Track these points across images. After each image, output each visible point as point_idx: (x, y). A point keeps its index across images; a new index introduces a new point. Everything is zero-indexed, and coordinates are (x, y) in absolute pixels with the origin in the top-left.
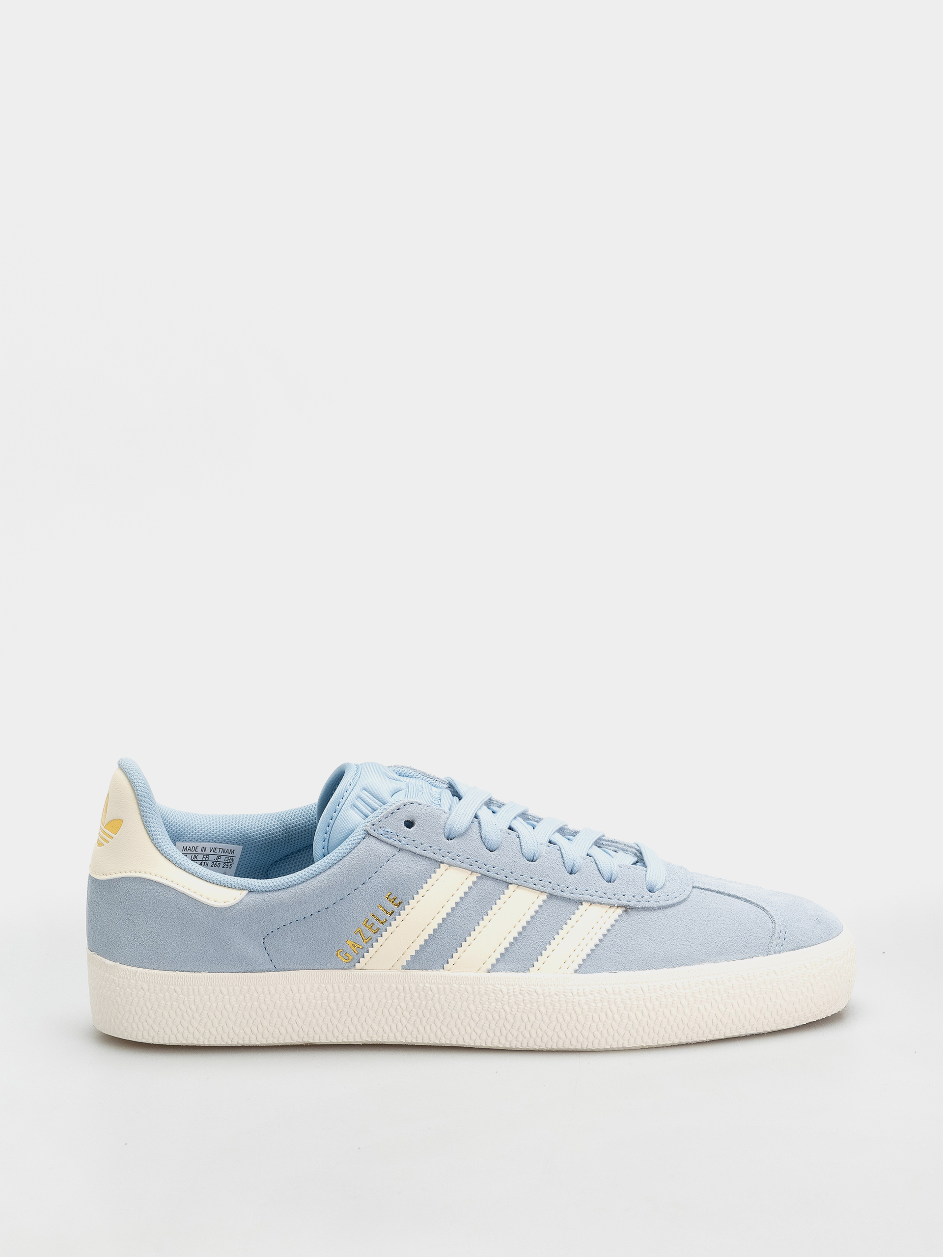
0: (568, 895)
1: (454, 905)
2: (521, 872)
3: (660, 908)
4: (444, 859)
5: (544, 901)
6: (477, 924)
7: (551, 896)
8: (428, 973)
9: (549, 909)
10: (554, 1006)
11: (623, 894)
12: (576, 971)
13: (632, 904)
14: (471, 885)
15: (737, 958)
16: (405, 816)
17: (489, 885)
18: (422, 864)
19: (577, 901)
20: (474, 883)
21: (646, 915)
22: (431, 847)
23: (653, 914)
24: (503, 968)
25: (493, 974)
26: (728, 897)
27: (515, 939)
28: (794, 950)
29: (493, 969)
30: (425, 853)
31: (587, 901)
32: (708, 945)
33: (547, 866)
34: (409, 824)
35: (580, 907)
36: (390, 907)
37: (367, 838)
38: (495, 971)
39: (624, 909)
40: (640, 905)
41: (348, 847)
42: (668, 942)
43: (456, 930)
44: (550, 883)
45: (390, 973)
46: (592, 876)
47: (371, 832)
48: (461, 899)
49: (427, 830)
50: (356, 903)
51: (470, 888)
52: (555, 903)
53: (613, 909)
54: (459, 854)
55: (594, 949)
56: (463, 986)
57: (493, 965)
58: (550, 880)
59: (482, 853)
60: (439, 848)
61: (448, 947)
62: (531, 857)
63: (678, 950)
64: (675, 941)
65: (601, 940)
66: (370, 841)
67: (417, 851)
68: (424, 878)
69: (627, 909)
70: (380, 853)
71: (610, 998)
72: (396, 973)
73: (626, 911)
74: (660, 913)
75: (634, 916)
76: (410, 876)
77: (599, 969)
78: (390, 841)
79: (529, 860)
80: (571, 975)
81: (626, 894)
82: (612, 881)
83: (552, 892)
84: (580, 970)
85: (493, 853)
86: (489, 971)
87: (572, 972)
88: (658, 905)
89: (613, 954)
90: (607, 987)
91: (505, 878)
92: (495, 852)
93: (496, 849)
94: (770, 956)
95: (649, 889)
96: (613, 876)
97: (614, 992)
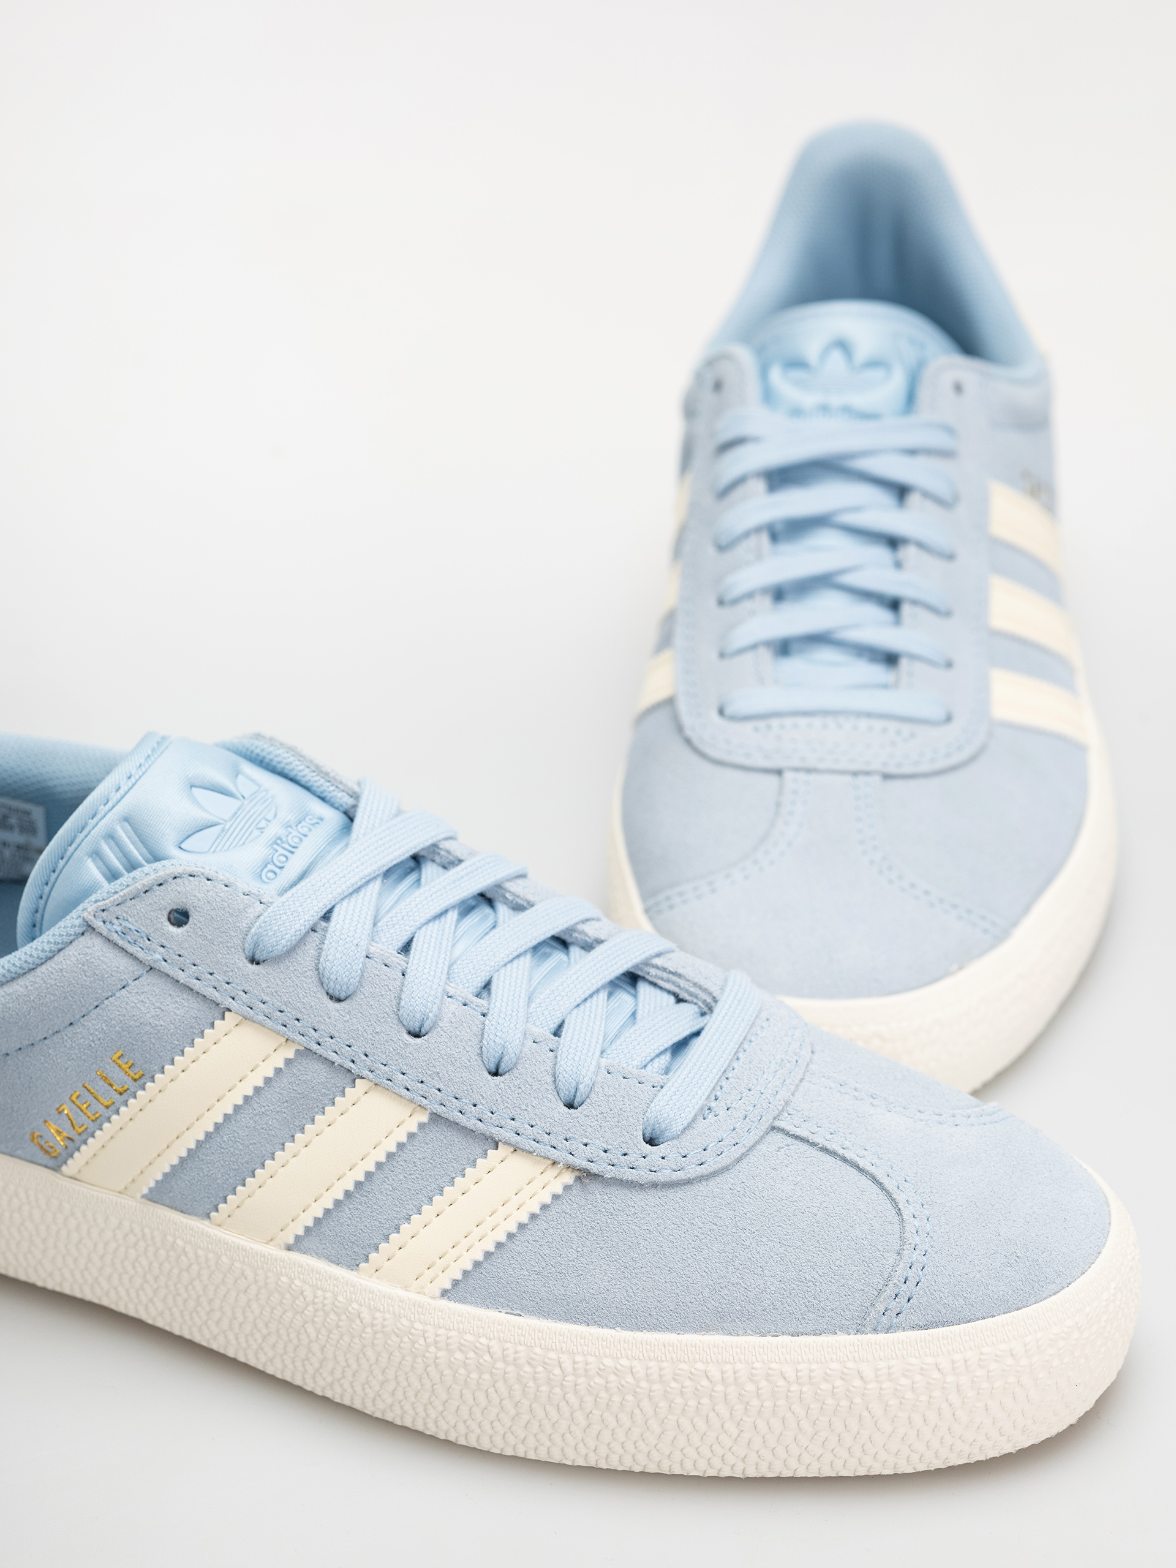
0: (472, 1123)
1: (240, 1102)
2: (384, 1056)
3: (655, 1185)
4: (233, 1004)
5: (422, 1126)
6: (281, 1147)
7: (435, 1117)
8: (182, 1219)
9: (427, 1144)
10: (391, 1354)
11: (585, 1141)
12: (445, 1293)
13: (594, 1168)
14: (281, 1065)
15: (784, 1330)
16: (170, 898)
17: (315, 1072)
18: (181, 1008)
19: (490, 1137)
20: (288, 1062)
21: (621, 1196)
22: (211, 974)
23: (637, 1198)
24: (315, 1248)
25: (295, 1256)
26: (840, 1163)
27: (348, 1194)
28: (926, 1327)
29: (296, 1245)
30: (197, 985)
31: (506, 1143)
32: (726, 1291)
33: (443, 1052)
34: (180, 917)
35: (491, 1152)
36: (118, 1076)
37: (87, 934)
38: (300, 1251)
39: (577, 1174)
40: (609, 1172)
41: (47, 948)
42: (643, 1270)
43: (237, 1152)
44: (439, 1090)
45: (119, 1200)
46: (536, 1086)
47: (98, 924)
48: (257, 1090)
49: (210, 937)
50: (54, 1059)
51: (278, 1071)
52: (440, 1136)
53: (552, 1172)
54: (266, 998)
55: (493, 1253)
56: (237, 1265)
57: (298, 1238)
58: (441, 1086)
59: (313, 1004)
60: (227, 979)
61: (219, 1181)
62: (415, 1026)
63: (657, 1292)
64: (658, 1270)
65: (513, 1234)
66: (90, 944)
67: (182, 977)
68: (190, 1035)
69: (585, 1176)
70: (107, 972)
71: (496, 1369)
72: (130, 1203)
73: (578, 1178)
74: (652, 1198)
75: (596, 1191)
76: (159, 1028)
77: (489, 1300)
78: (131, 949)
79: (409, 1033)
80: (433, 1298)
81: (590, 1141)
82: (576, 1104)
83: (440, 1110)
84: (453, 1292)
85: (337, 1005)
86: (289, 1248)
87: (438, 1293)
88: (653, 1177)
89: (526, 1273)
90: (493, 1343)
91: (351, 1065)
92: (343, 1004)
93: (346, 998)
94: (860, 1336)
95: (647, 1135)
96: (578, 1094)
97: (504, 1358)
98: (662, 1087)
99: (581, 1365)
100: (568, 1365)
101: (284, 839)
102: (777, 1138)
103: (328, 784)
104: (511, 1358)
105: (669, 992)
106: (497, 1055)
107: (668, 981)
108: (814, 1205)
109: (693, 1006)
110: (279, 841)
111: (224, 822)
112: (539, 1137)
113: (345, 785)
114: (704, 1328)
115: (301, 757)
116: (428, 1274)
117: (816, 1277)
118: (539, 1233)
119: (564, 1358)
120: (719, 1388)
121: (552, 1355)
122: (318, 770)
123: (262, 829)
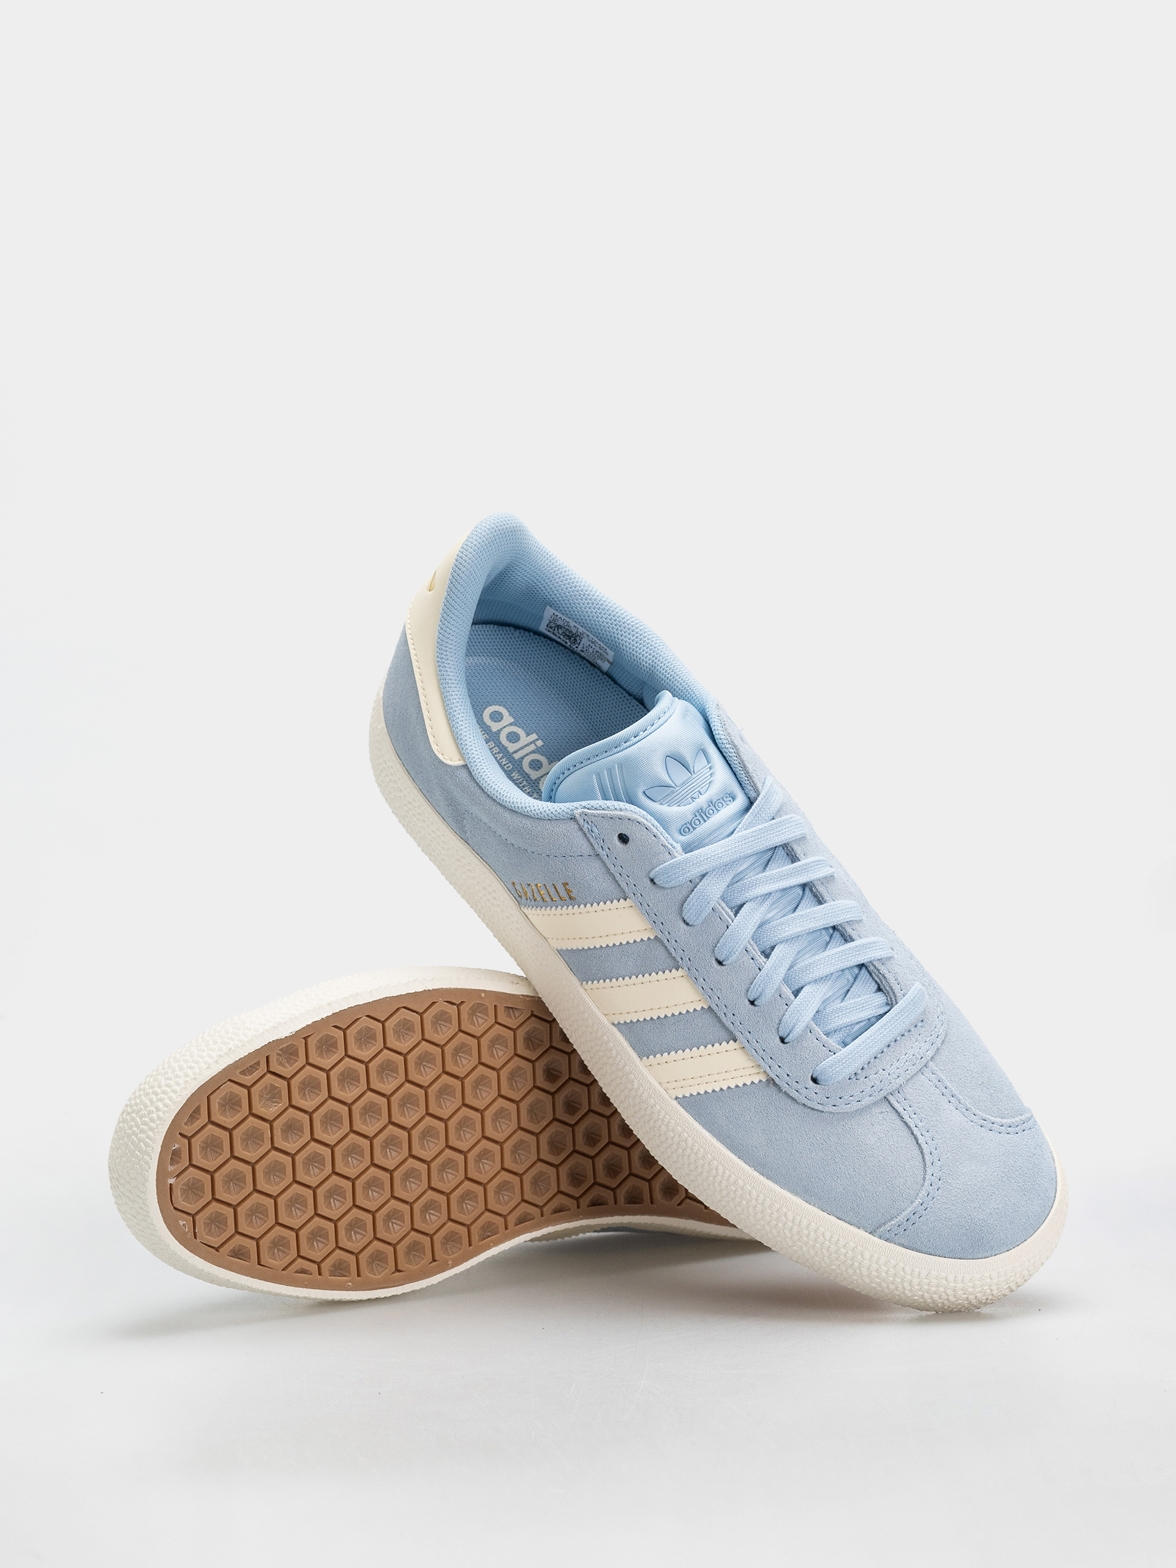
0: (728, 1024)
1: (617, 944)
2: (698, 965)
3: (804, 1106)
4: (632, 897)
5: (702, 1009)
6: (630, 975)
7: (711, 1009)
8: (571, 974)
9: (701, 1020)
11: (780, 1064)
12: (677, 1099)
13: (777, 1080)
14: (645, 939)
16: (624, 828)
17: (660, 953)
18: (607, 885)
19: (733, 1035)
20: (649, 940)
21: (784, 1103)
22: (629, 875)
23: (792, 1108)
24: (626, 1034)
25: (615, 1030)
26: (910, 1134)
28: (906, 1247)
29: (618, 1025)
30: (618, 877)
31: (740, 1043)
32: (814, 1180)
33: (729, 979)
34: (623, 839)
35: (731, 1042)
36: (563, 893)
37: (573, 822)
38: (618, 1030)
39: (768, 1079)
40: (785, 1088)
41: (550, 814)
42: (778, 1147)
43: (606, 966)
44: (719, 997)
45: (544, 942)
46: (769, 1021)
47: (581, 819)
48: (628, 943)
49: (636, 857)
51: (642, 941)
52: (708, 1018)
53: (756, 1070)
54: (650, 904)
55: (709, 1094)
56: (587, 1013)
57: (620, 1023)
58: (721, 996)
59: (673, 920)
60: (635, 883)
61: (593, 971)
62: (721, 959)
63: (780, 1162)
64: (785, 1152)
65: (723, 1090)
66: (573, 825)
67: (613, 870)
68: (606, 897)
69: (771, 1082)
70: (575, 845)
72: (549, 948)
73: (768, 1081)
74: (800, 1112)
75: (774, 1093)
76: (591, 886)
77: (697, 1116)
78: (592, 840)
79: (717, 960)
80: (671, 1098)
81: (782, 1066)
82: (786, 1040)
83: (715, 1008)
84: (683, 1101)
85: (685, 926)
86: (613, 1024)
87: (674, 1097)
88: (805, 1101)
89: (721, 1113)
90: (689, 1139)
91: (680, 960)
92: (689, 927)
93: (690, 926)
94: (871, 1236)
95: (814, 1077)
96: (791, 1035)
97: (692, 1149)
98: (835, 1054)
99: (727, 1175)
100: (720, 1171)
101: (704, 810)
102: (885, 1107)
103: (746, 779)
104: (695, 1151)
105: (876, 982)
106: (756, 996)
107: (878, 976)
108: (883, 1155)
109: (885, 997)
110: (700, 811)
111: (674, 786)
112: (758, 1050)
113: (754, 784)
114: (795, 1192)
115: (738, 756)
116: (675, 1085)
117: (863, 1196)
118: (737, 1097)
119: (720, 1167)
120: (790, 1224)
121: (715, 1163)
122: (744, 767)
123: (693, 799)
